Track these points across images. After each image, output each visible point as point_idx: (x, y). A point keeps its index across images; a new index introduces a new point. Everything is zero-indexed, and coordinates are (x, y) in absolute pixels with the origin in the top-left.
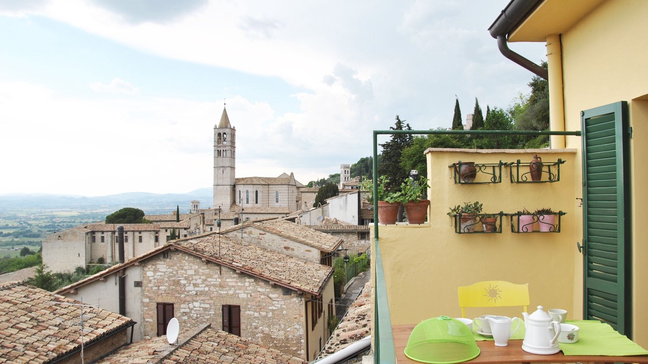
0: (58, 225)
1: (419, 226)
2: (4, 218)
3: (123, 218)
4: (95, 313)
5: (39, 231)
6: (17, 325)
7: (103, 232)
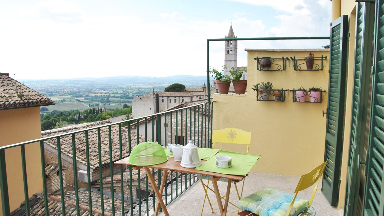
0: (142, 93)
1: (240, 95)
2: (116, 88)
3: (174, 89)
4: (142, 139)
5: (132, 95)
6: (103, 142)
7: (163, 97)
